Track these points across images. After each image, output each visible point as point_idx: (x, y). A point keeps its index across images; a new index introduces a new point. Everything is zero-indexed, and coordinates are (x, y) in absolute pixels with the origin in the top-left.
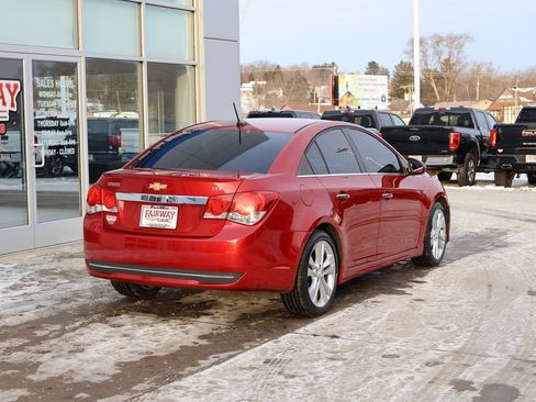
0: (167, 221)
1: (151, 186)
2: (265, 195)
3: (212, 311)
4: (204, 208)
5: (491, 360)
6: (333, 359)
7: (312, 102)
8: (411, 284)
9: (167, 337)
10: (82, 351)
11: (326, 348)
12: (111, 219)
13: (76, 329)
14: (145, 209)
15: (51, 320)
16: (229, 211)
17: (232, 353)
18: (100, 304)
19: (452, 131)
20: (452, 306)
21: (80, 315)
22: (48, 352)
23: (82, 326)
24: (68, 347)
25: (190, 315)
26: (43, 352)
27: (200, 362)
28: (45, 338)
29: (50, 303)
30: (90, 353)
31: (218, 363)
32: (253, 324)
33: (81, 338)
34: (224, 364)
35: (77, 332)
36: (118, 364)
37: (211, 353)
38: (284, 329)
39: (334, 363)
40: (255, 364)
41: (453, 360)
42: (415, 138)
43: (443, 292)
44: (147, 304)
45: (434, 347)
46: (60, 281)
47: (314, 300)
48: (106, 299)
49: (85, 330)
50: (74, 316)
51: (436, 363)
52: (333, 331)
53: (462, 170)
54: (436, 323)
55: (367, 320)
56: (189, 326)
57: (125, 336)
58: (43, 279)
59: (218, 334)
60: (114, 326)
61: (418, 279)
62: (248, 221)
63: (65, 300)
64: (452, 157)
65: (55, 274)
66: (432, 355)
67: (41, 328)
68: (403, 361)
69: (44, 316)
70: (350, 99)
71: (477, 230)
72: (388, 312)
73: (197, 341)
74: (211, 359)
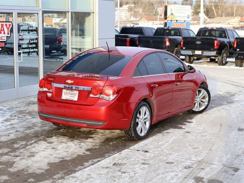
0: (73, 97)
1: (67, 81)
2: (117, 87)
3: (94, 136)
4: (90, 92)
5: (214, 166)
6: (144, 164)
7: (155, 15)
8: (185, 123)
9: (72, 150)
10: (33, 156)
11: (142, 157)
12: (49, 95)
13: (32, 144)
14: (64, 91)
15: (22, 139)
16: (101, 94)
17: (100, 159)
18: (44, 130)
19: (216, 40)
20: (202, 136)
21: (35, 137)
22: (19, 156)
23: (35, 142)
24: (28, 154)
25: (84, 138)
26: (17, 156)
27: (85, 163)
28: (18, 148)
29: (22, 130)
30: (37, 158)
31: (92, 164)
32: (111, 143)
33: (34, 149)
34: (95, 165)
35: (33, 145)
36: (49, 164)
37: (90, 159)
38: (125, 147)
39: (144, 166)
40: (109, 166)
41: (197, 166)
42: (198, 43)
43: (200, 128)
44: (65, 131)
45: (190, 159)
46: (28, 117)
47: (139, 133)
48: (47, 128)
49: (36, 145)
50: (32, 137)
51: (189, 167)
52: (146, 149)
53: (220, 58)
54: (193, 145)
55: (162, 142)
56: (82, 144)
57: (53, 148)
58: (20, 116)
59: (95, 149)
60: (49, 143)
61: (189, 120)
62: (109, 99)
63: (29, 128)
64: (215, 52)
65: (26, 113)
66: (188, 163)
67: (17, 143)
68: (175, 166)
69: (19, 136)
70: (173, 16)
71: (221, 93)
72: (173, 139)
73: (85, 152)
74: (90, 162)
